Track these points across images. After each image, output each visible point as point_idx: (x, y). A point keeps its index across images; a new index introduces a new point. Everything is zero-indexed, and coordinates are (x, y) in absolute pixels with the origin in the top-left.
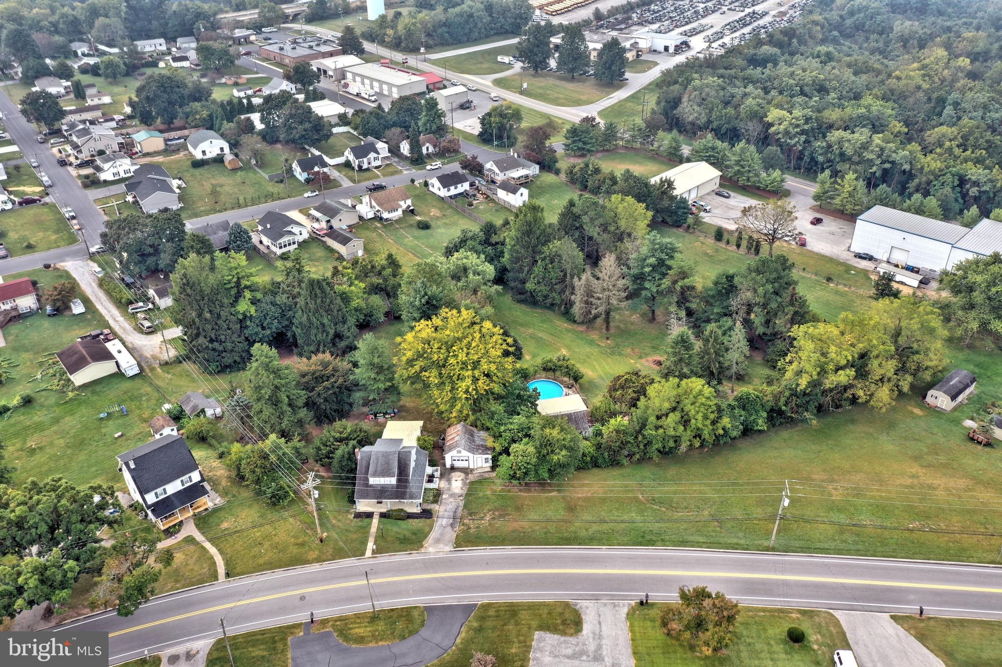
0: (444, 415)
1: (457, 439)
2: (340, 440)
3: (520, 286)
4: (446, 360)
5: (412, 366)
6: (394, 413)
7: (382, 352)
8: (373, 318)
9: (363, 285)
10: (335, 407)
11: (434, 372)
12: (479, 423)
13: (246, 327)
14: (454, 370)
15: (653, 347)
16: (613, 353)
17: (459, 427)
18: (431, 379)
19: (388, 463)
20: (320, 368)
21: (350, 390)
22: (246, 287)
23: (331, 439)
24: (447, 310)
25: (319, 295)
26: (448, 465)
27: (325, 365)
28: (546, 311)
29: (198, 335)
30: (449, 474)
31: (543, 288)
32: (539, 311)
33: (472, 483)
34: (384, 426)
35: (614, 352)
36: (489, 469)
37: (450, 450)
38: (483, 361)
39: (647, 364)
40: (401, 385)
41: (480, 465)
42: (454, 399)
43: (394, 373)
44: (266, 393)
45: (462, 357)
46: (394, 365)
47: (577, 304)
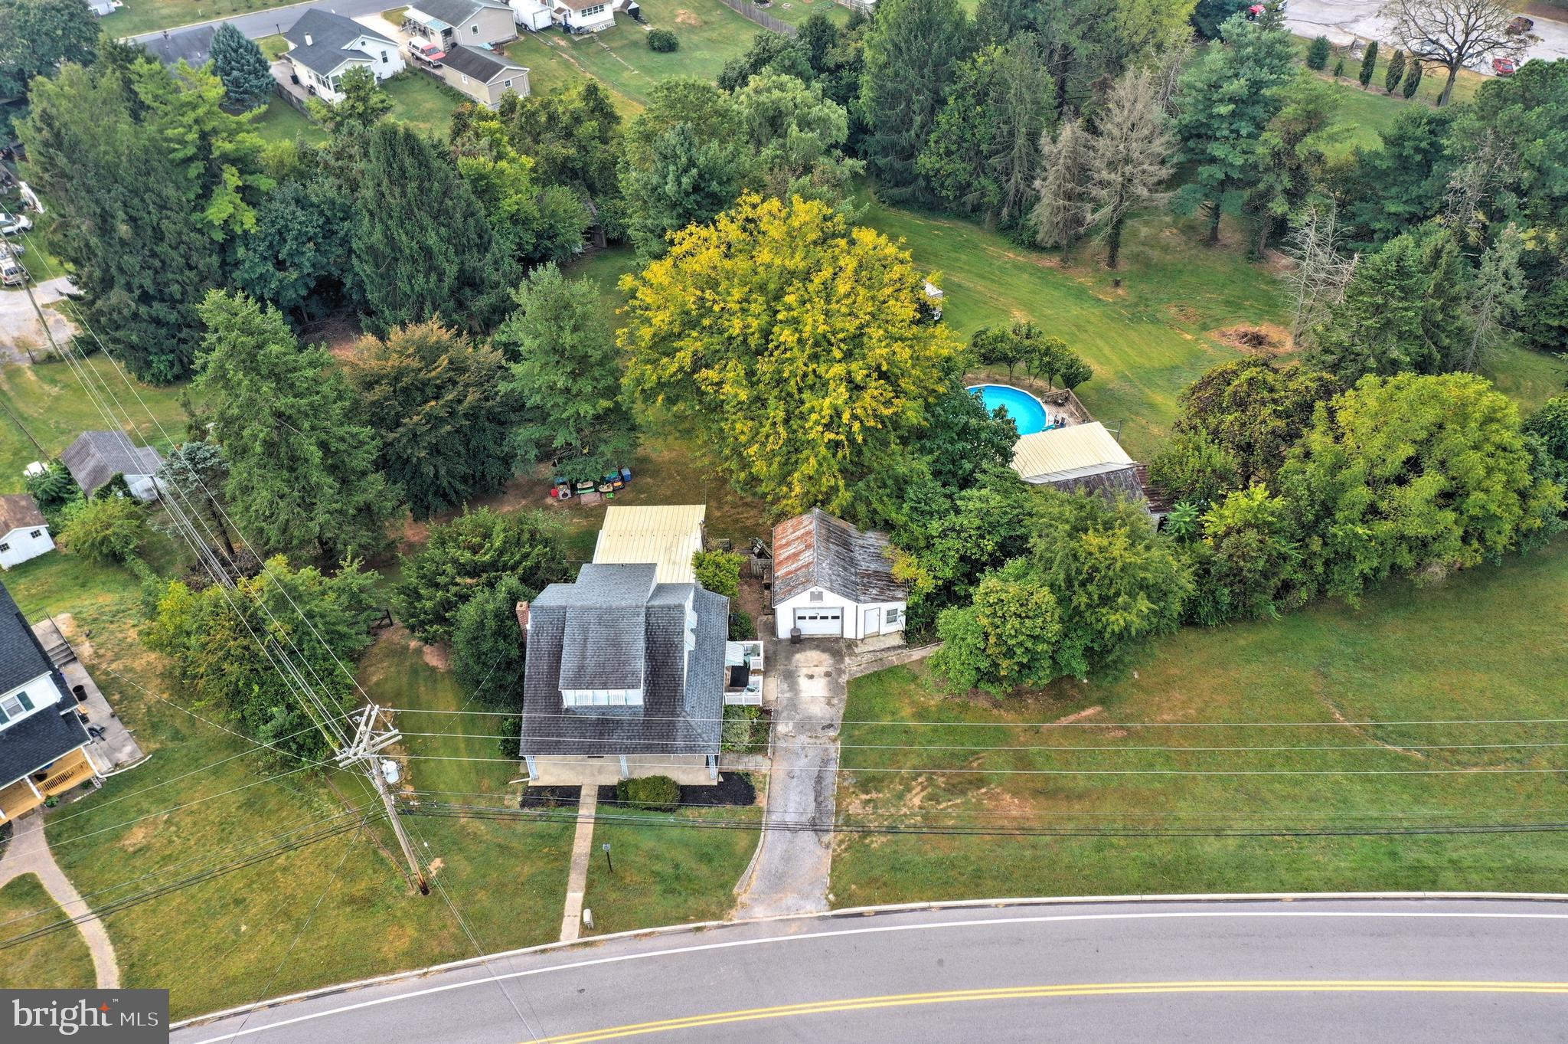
0: (762, 489)
1: (807, 557)
2: (474, 571)
3: (899, 165)
4: (766, 334)
5: (671, 354)
6: (623, 479)
7: (585, 316)
8: (559, 240)
9: (529, 162)
10: (462, 469)
11: (735, 370)
12: (862, 509)
13: (237, 264)
14: (792, 360)
15: (1227, 303)
16: (1136, 319)
17: (810, 523)
18: (727, 388)
19: (616, 644)
20: (415, 364)
21: (501, 423)
22: (226, 158)
23: (449, 568)
24: (755, 198)
25: (412, 171)
26: (784, 631)
27: (429, 354)
28: (961, 224)
29: (107, 283)
30: (789, 657)
31: (959, 165)
32: (944, 224)
33: (856, 684)
34: (597, 516)
35: (1138, 314)
36: (898, 641)
37: (791, 590)
38: (876, 333)
39: (1224, 342)
40: (638, 406)
41: (872, 629)
42: (795, 447)
43: (617, 373)
44: (255, 437)
45: (814, 322)
46: (617, 352)
47: (1045, 201)
